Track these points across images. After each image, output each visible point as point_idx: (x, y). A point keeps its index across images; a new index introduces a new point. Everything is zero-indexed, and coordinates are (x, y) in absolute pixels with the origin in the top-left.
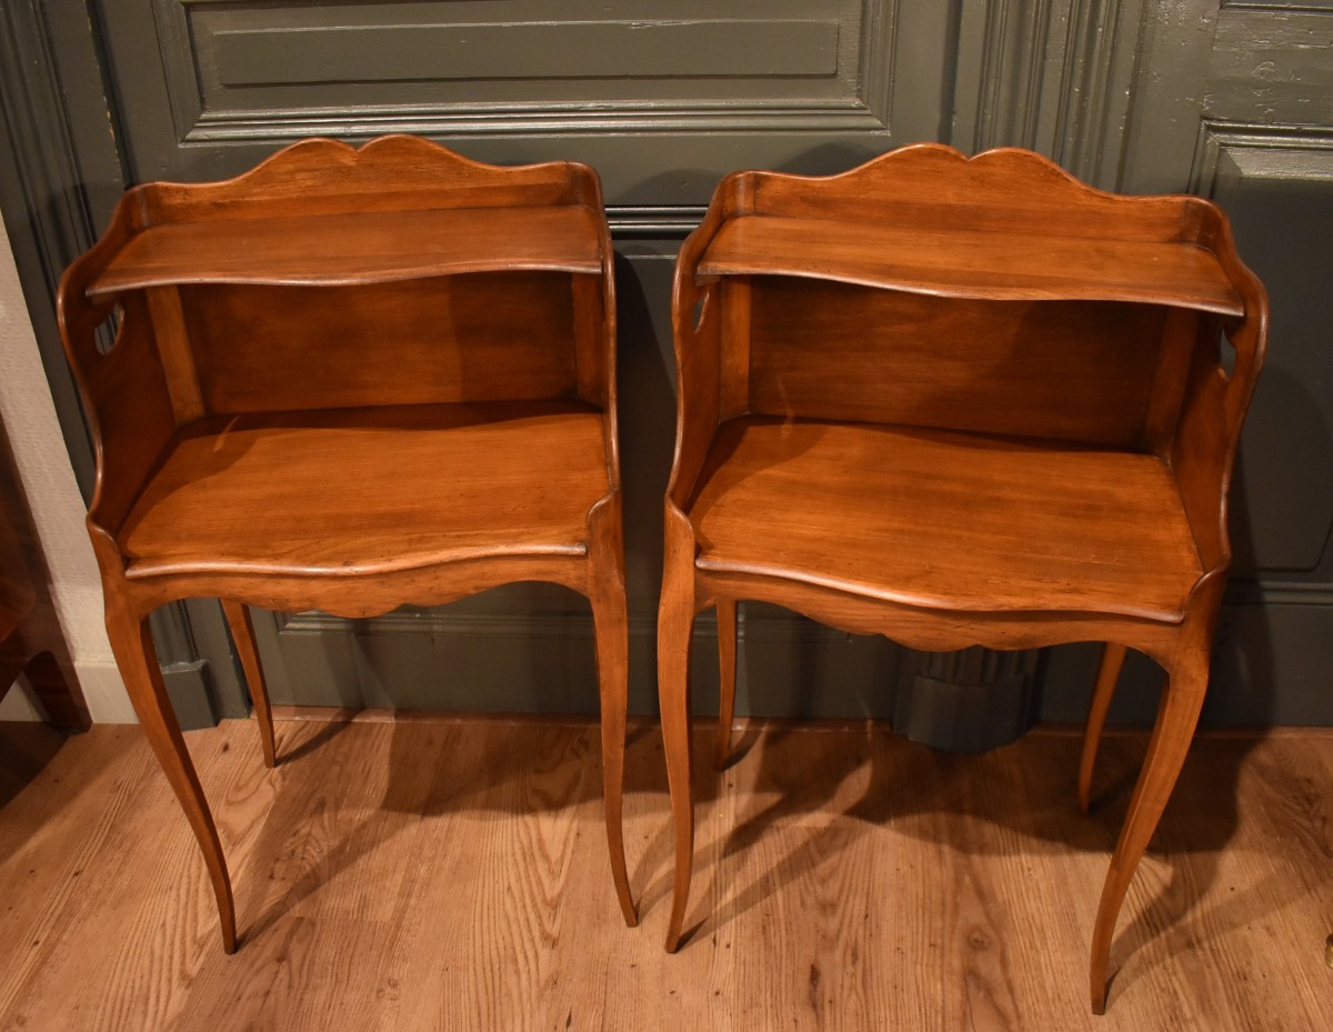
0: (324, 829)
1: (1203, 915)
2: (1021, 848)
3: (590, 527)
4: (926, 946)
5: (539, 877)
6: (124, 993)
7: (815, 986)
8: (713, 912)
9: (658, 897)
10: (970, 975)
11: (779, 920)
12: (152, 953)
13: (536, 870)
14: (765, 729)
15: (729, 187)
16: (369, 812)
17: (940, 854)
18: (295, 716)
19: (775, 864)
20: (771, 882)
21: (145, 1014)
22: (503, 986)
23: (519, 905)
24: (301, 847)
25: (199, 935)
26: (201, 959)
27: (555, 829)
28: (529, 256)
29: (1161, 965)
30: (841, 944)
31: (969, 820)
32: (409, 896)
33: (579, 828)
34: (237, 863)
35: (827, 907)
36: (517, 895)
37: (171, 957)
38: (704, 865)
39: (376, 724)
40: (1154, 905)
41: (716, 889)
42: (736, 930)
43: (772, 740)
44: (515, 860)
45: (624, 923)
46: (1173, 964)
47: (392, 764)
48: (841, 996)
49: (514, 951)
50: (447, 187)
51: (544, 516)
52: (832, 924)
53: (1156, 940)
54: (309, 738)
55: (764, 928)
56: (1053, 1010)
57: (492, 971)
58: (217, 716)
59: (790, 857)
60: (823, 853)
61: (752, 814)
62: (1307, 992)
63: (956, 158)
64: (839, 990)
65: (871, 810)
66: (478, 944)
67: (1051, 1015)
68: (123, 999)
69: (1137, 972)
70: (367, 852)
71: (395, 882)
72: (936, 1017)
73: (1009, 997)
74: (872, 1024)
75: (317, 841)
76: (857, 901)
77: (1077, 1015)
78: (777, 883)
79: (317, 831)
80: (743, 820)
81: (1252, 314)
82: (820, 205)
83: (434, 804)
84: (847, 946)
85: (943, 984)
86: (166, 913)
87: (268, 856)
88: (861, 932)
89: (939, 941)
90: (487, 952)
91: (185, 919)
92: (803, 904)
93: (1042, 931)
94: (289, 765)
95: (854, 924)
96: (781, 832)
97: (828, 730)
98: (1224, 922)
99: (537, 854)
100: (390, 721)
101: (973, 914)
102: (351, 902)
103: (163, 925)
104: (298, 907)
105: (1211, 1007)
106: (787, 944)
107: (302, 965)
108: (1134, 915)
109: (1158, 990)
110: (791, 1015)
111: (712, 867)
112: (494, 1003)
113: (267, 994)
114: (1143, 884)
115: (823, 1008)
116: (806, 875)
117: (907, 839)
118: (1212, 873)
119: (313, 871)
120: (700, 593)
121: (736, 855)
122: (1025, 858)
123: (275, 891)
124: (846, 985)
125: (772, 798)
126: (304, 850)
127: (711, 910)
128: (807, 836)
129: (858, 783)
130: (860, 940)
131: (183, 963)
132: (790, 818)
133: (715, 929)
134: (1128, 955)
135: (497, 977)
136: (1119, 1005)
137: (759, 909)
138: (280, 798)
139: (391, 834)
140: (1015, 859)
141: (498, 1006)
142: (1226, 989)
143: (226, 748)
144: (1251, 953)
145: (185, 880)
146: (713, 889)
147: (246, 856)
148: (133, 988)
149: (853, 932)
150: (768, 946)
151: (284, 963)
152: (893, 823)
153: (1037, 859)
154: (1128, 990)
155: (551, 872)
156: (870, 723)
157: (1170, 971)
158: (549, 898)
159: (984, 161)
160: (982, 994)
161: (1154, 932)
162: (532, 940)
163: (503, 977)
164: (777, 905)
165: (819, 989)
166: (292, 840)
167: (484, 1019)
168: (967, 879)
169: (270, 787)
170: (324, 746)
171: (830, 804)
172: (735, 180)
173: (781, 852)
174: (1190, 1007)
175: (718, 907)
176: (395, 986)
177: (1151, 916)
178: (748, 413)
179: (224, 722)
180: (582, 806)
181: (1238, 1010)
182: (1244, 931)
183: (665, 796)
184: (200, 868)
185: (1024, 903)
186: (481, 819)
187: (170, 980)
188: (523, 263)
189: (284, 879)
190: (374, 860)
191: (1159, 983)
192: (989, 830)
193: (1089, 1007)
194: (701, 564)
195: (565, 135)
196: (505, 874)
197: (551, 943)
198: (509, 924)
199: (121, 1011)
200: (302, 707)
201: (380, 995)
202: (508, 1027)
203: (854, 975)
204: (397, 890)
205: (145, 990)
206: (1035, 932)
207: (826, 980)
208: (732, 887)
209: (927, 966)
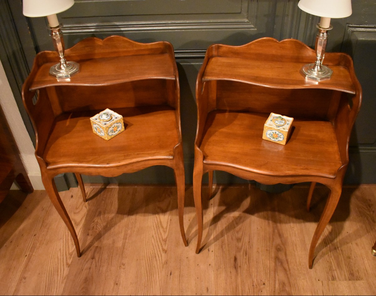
0: (101, 220)
1: (339, 241)
2: (291, 221)
3: (174, 152)
4: (265, 250)
5: (161, 233)
6: (52, 269)
8: (208, 242)
9: (193, 238)
10: (277, 258)
11: (226, 244)
12: (58, 257)
13: (160, 231)
14: (221, 187)
15: (211, 49)
16: (113, 215)
17: (269, 223)
18: (90, 186)
19: (224, 227)
20: (223, 233)
21: (58, 275)
22: (153, 264)
23: (156, 241)
24: (96, 226)
25: (70, 252)
26: (71, 259)
27: (164, 218)
28: (154, 74)
29: (327, 255)
30: (243, 250)
31: (277, 213)
32: (126, 239)
33: (171, 218)
34: (79, 230)
36: (155, 238)
37: (63, 259)
38: (205, 228)
39: (113, 188)
40: (326, 237)
41: (209, 235)
42: (214, 247)
43: (223, 190)
44: (154, 228)
45: (184, 246)
46: (331, 254)
47: (118, 200)
48: (243, 265)
49: (155, 254)
50: (129, 49)
51: (161, 147)
52: (240, 245)
53: (326, 247)
54: (95, 193)
55: (222, 246)
56: (298, 268)
57: (150, 260)
58: (69, 187)
59: (228, 225)
60: (237, 224)
61: (218, 213)
62: (366, 262)
63: (275, 42)
64: (242, 263)
65: (250, 211)
66: (145, 253)
68: (51, 271)
69: (321, 256)
70: (113, 227)
71: (122, 235)
72: (268, 270)
73: (287, 264)
74: (251, 272)
75: (100, 224)
76: (247, 237)
77: (305, 269)
78: (225, 233)
79: (99, 221)
80: (215, 215)
81: (357, 93)
82: (236, 54)
83: (131, 212)
84: (244, 251)
85: (269, 261)
86: (60, 246)
87: (87, 228)
88: (248, 247)
89: (269, 249)
90: (148, 255)
91: (66, 248)
92: (232, 239)
93: (296, 245)
94: (90, 201)
95: (246, 244)
96: (226, 218)
98: (345, 242)
99: (160, 226)
100: (117, 187)
101: (278, 241)
102: (110, 241)
103: (60, 249)
104: (96, 243)
105: (340, 267)
106: (228, 251)
107: (99, 260)
109: (326, 262)
110: (229, 271)
111: (207, 229)
112: (151, 269)
113: (90, 268)
115: (238, 269)
116: (233, 231)
117: (260, 219)
118: (342, 228)
119: (99, 232)
121: (214, 225)
122: (292, 225)
123: (90, 239)
124: (244, 261)
125: (223, 208)
126: (97, 227)
127: (207, 241)
128: (233, 219)
129: (247, 203)
130: (248, 249)
131: (67, 260)
132: (228, 214)
133: (209, 247)
134: (319, 252)
135: (151, 262)
136: (316, 266)
137: (220, 241)
138: (89, 211)
139: (120, 221)
140: (289, 225)
141: (152, 270)
142: (344, 261)
143: (72, 196)
144: (352, 251)
145: (65, 236)
146: (208, 235)
147: (80, 229)
148: (54, 268)
149: (246, 247)
150: (223, 251)
151: (94, 259)
152: (256, 214)
153: (295, 224)
154: (318, 262)
155: (164, 231)
156: (250, 185)
157: (330, 256)
158: (164, 238)
159: (283, 43)
160: (280, 264)
161: (326, 245)
162: (160, 251)
163: (153, 261)
164: (225, 240)
165: (237, 263)
166: (93, 224)
167: (148, 273)
168: (276, 231)
169: (85, 208)
170: (99, 195)
171: (239, 209)
172: (212, 47)
173: (226, 224)
174: (335, 267)
175: (209, 240)
176: (124, 265)
177: (325, 241)
178: (216, 109)
179: (71, 189)
180: (171, 211)
181: (347, 267)
182: (350, 244)
183: (194, 208)
184: (68, 233)
185: (291, 237)
186: (144, 216)
187: (63, 265)
189: (91, 235)
190: (116, 229)
191: (327, 260)
192: (282, 216)
193: (308, 267)
194: (205, 162)
195: (162, 31)
196: (152, 232)
197: (165, 252)
198: (153, 246)
199: (51, 274)
200: (92, 184)
201: (120, 268)
202: (155, 276)
203: (246, 259)
204: (123, 237)
205: (57, 268)
206: (294, 246)
207: (238, 261)
208: (213, 234)
209: (265, 256)
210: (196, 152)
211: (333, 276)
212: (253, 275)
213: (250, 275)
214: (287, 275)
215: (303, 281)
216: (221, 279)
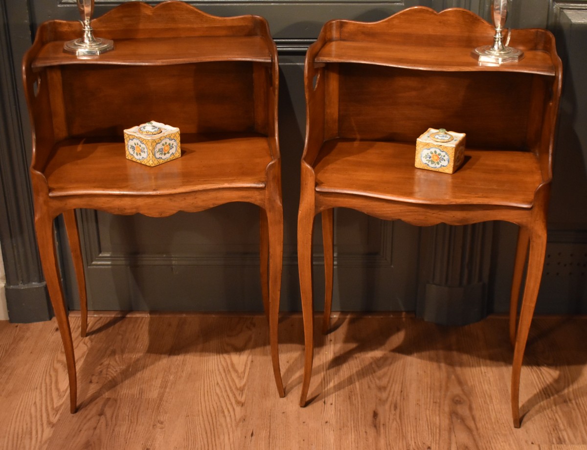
0: (116, 362)
1: (573, 390)
2: (481, 364)
3: (267, 174)
4: (432, 403)
5: (233, 379)
6: (18, 431)
7: (376, 419)
8: (324, 391)
9: (295, 385)
10: (453, 414)
11: (357, 394)
12: (31, 415)
13: (231, 376)
14: (348, 317)
15: (328, 27)
16: (141, 354)
17: (440, 367)
18: (94, 314)
19: (355, 372)
20: (353, 380)
21: (31, 439)
22: (218, 422)
23: (223, 390)
24: (105, 369)
25: (55, 406)
26: (58, 416)
27: (240, 360)
28: (238, 55)
29: (550, 409)
30: (389, 402)
31: (455, 353)
32: (166, 388)
33: (252, 359)
35: (381, 389)
36: (222, 386)
37: (43, 416)
38: (318, 373)
39: (139, 317)
40: (548, 386)
41: (324, 382)
42: (335, 398)
43: (352, 322)
44: (220, 372)
45: (278, 396)
46: (556, 408)
48: (389, 422)
49: (222, 408)
50: (195, 26)
51: (244, 173)
52: (384, 395)
53: (548, 400)
54: (103, 324)
55: (349, 397)
56: (494, 426)
57: (211, 416)
58: (51, 314)
59: (362, 369)
60: (379, 367)
61: (342, 352)
63: (432, 13)
64: (387, 420)
65: (404, 349)
66: (203, 406)
67: (494, 429)
68: (18, 434)
69: (538, 412)
70: (141, 371)
71: (158, 382)
72: (436, 429)
73: (473, 422)
74: (404, 433)
75: (113, 367)
76: (397, 385)
77: (506, 428)
78: (356, 379)
79: (112, 363)
80: (337, 355)
82: (370, 35)
83: (175, 350)
84: (391, 403)
85: (439, 417)
86: (36, 398)
88: (399, 398)
89: (438, 401)
90: (208, 409)
91: (46, 401)
92: (369, 387)
93: (490, 397)
94: (94, 336)
95: (395, 395)
96: (358, 360)
97: (382, 317)
99: (231, 370)
100: (147, 316)
101: (456, 390)
102: (135, 391)
103: (35, 403)
104: (107, 394)
105: (574, 425)
106: (361, 403)
107: (112, 416)
108: (538, 390)
109: (548, 419)
110: (364, 430)
111: (322, 374)
112: (214, 428)
113: (95, 428)
114: (544, 378)
115: (379, 427)
116: (371, 376)
117: (423, 361)
118: (579, 374)
119: (113, 379)
120: (317, 204)
121: (335, 368)
122: (483, 369)
123: (94, 388)
124: (392, 417)
125: (353, 346)
126: (107, 371)
127: (322, 390)
128: (371, 360)
129: (398, 338)
130: (398, 401)
131: (48, 418)
132: (362, 353)
133: (325, 398)
135: (214, 418)
136: (528, 424)
137: (347, 390)
138: (91, 350)
139: (153, 363)
140: (478, 369)
141: (215, 429)
142: (582, 418)
143: (57, 329)
145: (43, 385)
146: (323, 382)
148: (22, 429)
149: (395, 398)
150: (351, 404)
151: (102, 416)
152: (415, 355)
153: (489, 369)
154: (533, 419)
155: (239, 377)
156: (404, 314)
157: (555, 411)
158: (239, 387)
159: (445, 14)
160: (459, 421)
161: (547, 396)
162: (231, 404)
163: (217, 418)
164: (356, 388)
165: (378, 420)
166: (100, 367)
167: (209, 435)
168: (453, 377)
169: (84, 345)
170: (112, 327)
171: (383, 347)
172: (331, 24)
173: (358, 367)
174: (564, 425)
175: (326, 389)
176: (162, 423)
177: (547, 391)
178: (338, 137)
179: (55, 318)
180: (253, 350)
185: (482, 385)
186: (200, 356)
187: (42, 425)
188: (235, 57)
189: (97, 382)
190: (146, 373)
191: (548, 416)
192: (465, 357)
193: (512, 425)
194: (317, 189)
195: (250, 4)
196: (215, 378)
197: (241, 405)
198: (219, 398)
199: (18, 437)
201: (155, 427)
202: (222, 437)
203: (395, 414)
204: (159, 385)
205: (29, 429)
206: (487, 396)
207: (381, 418)
208: (333, 381)
209: (432, 410)
210: (303, 171)
211: (559, 438)
212: (409, 436)
213: (403, 436)
214: (473, 436)
215: (502, 444)
216: (348, 442)
